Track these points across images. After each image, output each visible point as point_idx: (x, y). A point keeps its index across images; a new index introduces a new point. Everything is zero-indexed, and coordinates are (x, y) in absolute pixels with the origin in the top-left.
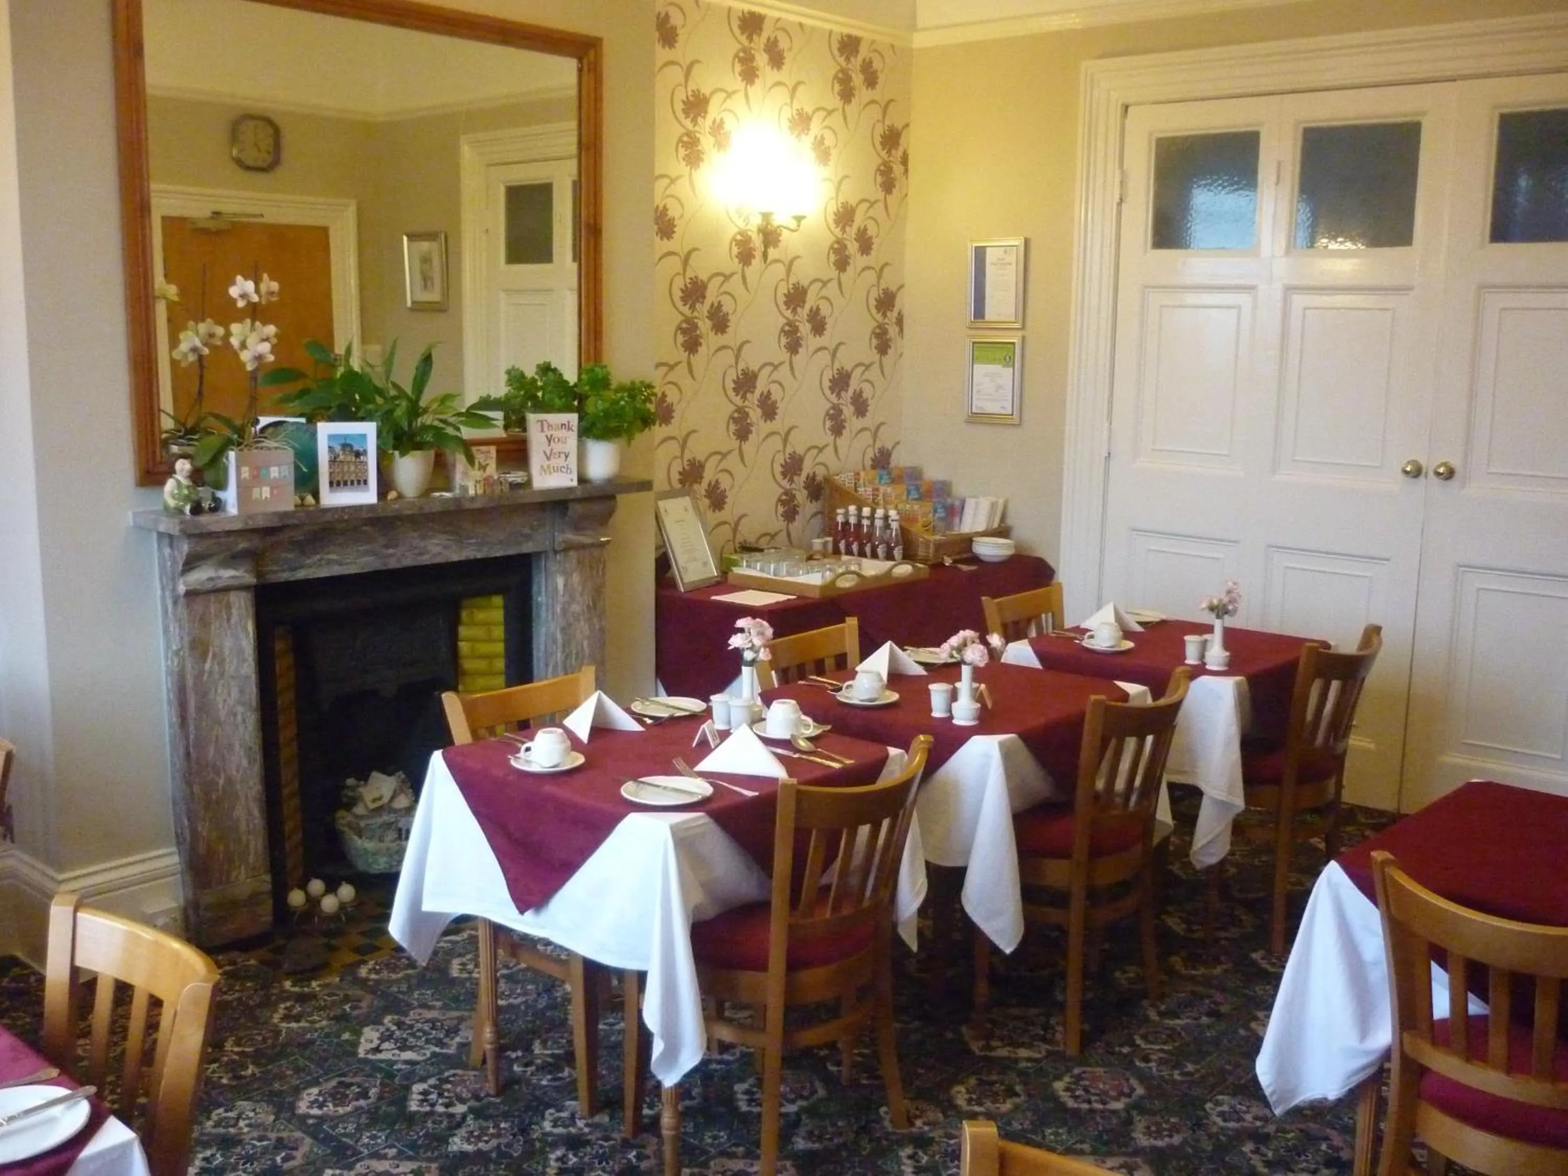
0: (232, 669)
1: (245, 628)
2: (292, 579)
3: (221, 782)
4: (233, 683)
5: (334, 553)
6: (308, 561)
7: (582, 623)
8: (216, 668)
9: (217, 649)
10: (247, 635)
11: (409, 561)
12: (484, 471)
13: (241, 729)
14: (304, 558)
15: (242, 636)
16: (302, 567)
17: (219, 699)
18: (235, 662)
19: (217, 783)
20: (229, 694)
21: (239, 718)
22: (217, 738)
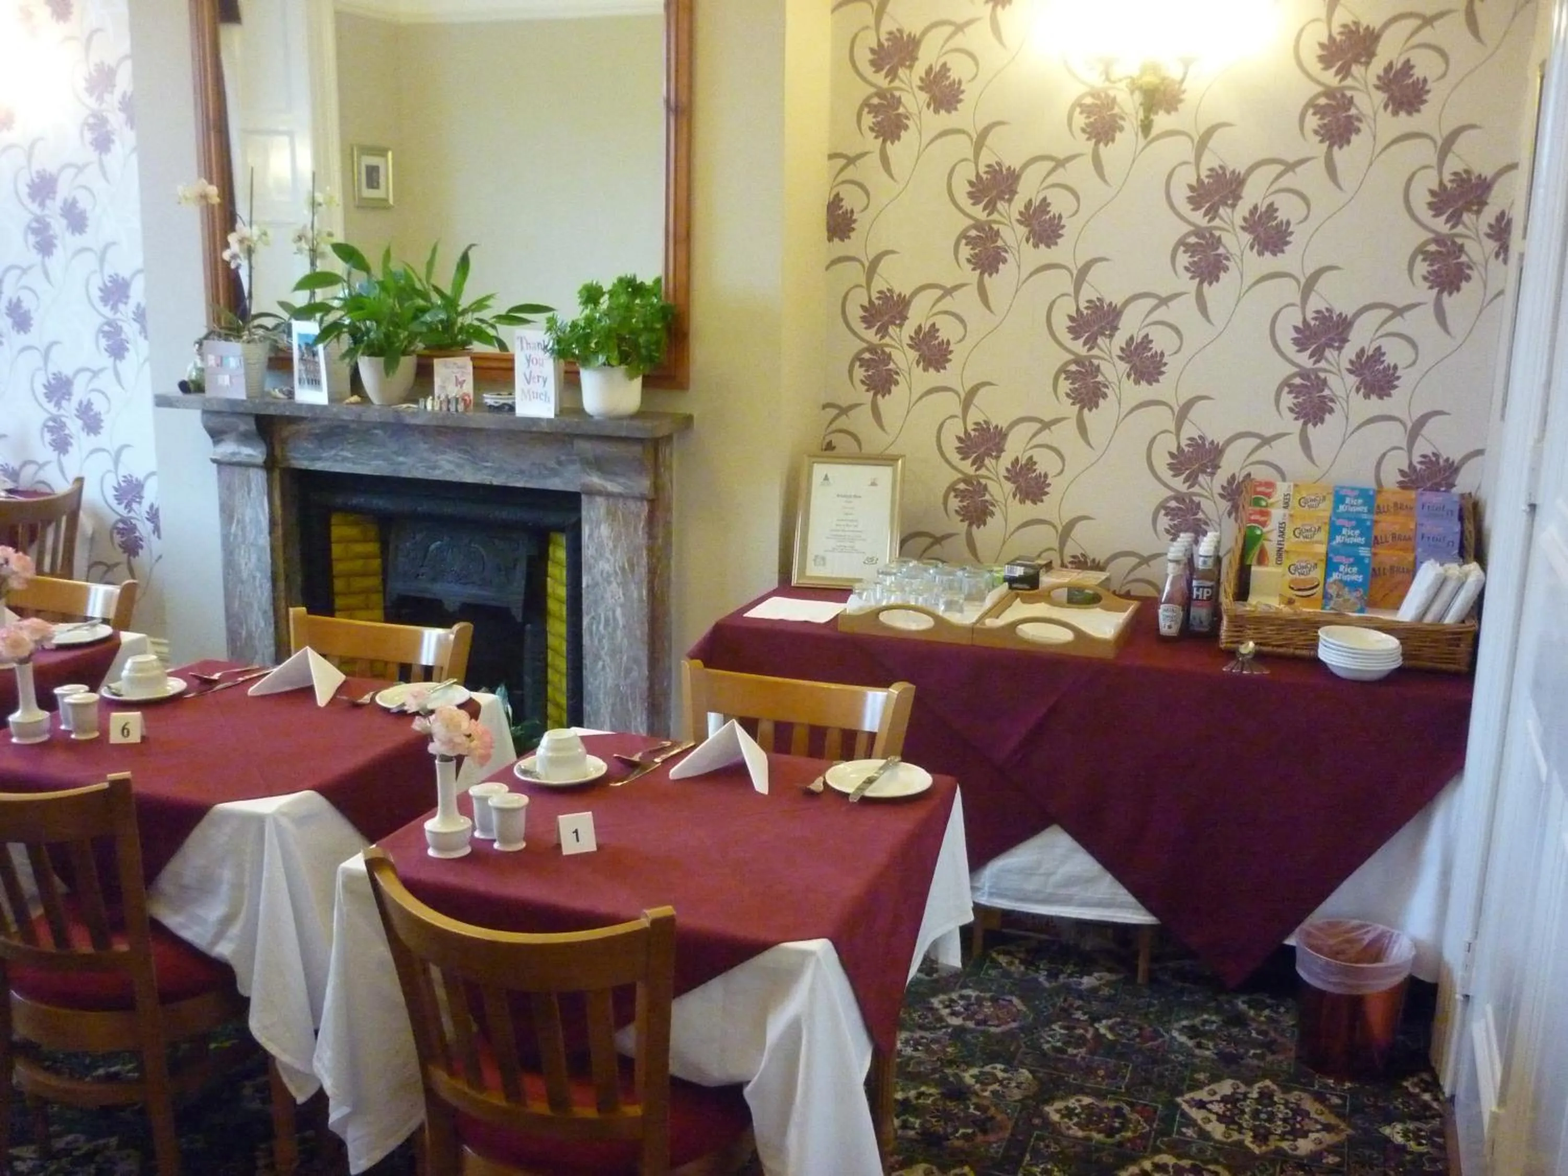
0: (252, 537)
1: (262, 505)
2: (312, 468)
3: (244, 633)
4: (252, 549)
5: (348, 450)
6: (324, 455)
7: (614, 585)
8: (240, 533)
9: (240, 517)
10: (264, 510)
11: (419, 473)
12: (461, 387)
13: (259, 591)
14: (321, 451)
15: (259, 510)
16: (319, 459)
17: (243, 562)
18: (254, 532)
19: (240, 634)
20: (249, 559)
21: (257, 583)
22: (240, 596)
